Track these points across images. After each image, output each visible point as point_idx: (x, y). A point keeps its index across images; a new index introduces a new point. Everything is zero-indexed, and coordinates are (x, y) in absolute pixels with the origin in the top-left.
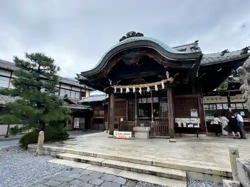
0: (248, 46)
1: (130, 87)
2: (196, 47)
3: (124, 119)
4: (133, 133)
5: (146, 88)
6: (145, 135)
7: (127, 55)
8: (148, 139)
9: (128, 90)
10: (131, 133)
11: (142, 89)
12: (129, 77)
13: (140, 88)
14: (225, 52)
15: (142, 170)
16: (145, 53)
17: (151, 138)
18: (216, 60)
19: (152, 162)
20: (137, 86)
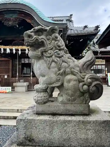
0: (98, 25)
1: (11, 47)
2: (70, 20)
3: (8, 76)
4: (13, 88)
5: (25, 50)
6: (24, 89)
7: (6, 16)
8: (26, 91)
9: (8, 51)
10: (10, 88)
11: (22, 50)
12: (9, 38)
13: (20, 49)
14: (86, 27)
15: (8, 117)
16: (23, 17)
17: (29, 91)
18: (79, 32)
19: (18, 110)
20: (17, 47)
